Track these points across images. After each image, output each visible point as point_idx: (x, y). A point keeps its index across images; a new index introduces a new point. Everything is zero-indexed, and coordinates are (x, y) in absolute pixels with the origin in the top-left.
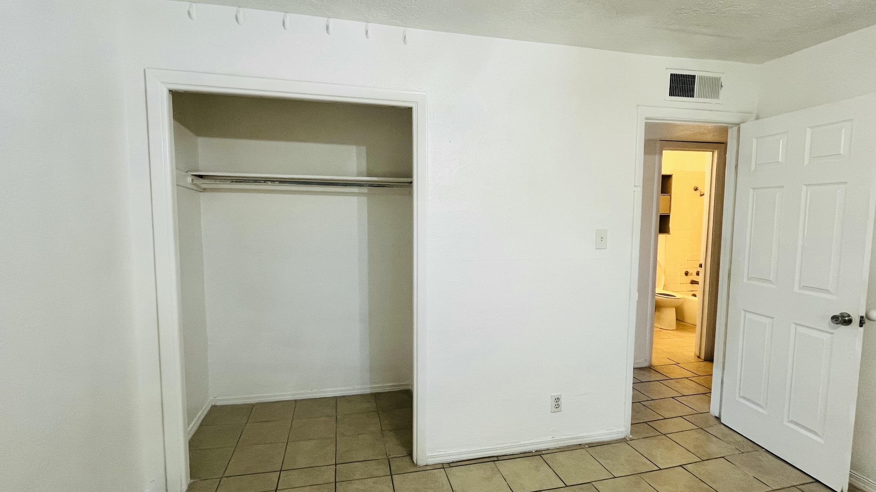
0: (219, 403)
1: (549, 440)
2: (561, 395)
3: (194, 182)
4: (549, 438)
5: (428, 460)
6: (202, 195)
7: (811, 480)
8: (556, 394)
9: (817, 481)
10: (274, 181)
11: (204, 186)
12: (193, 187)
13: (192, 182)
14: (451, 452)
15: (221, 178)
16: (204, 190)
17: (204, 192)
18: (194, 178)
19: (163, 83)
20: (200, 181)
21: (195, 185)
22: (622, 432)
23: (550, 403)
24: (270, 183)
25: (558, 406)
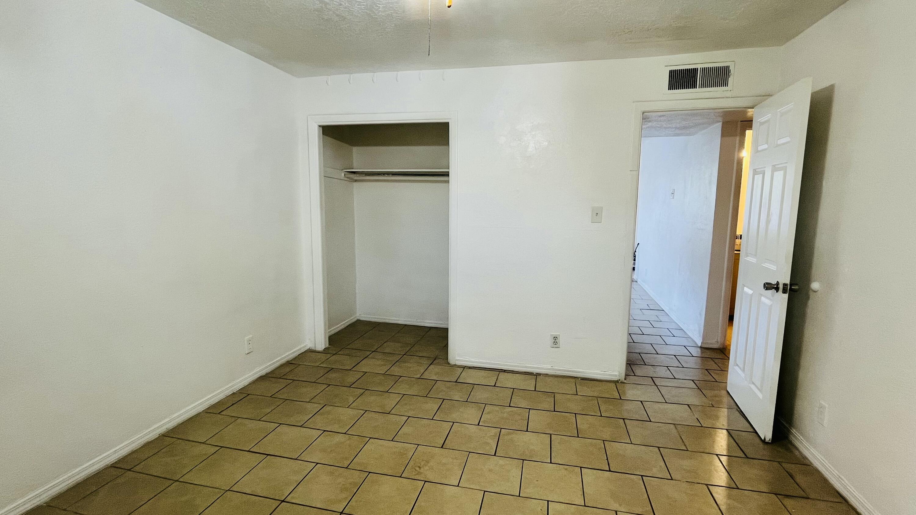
0: (361, 319)
1: (548, 367)
2: (559, 335)
3: (346, 176)
4: (549, 367)
5: (457, 362)
6: (355, 184)
7: (752, 430)
8: (555, 334)
9: (756, 432)
10: (389, 174)
11: (355, 178)
12: (346, 179)
13: (345, 175)
14: (473, 360)
15: (360, 173)
16: (356, 181)
17: (356, 182)
18: (346, 173)
19: (316, 122)
20: (352, 176)
21: (348, 178)
22: (616, 375)
23: (550, 341)
24: (386, 175)
25: (555, 343)
